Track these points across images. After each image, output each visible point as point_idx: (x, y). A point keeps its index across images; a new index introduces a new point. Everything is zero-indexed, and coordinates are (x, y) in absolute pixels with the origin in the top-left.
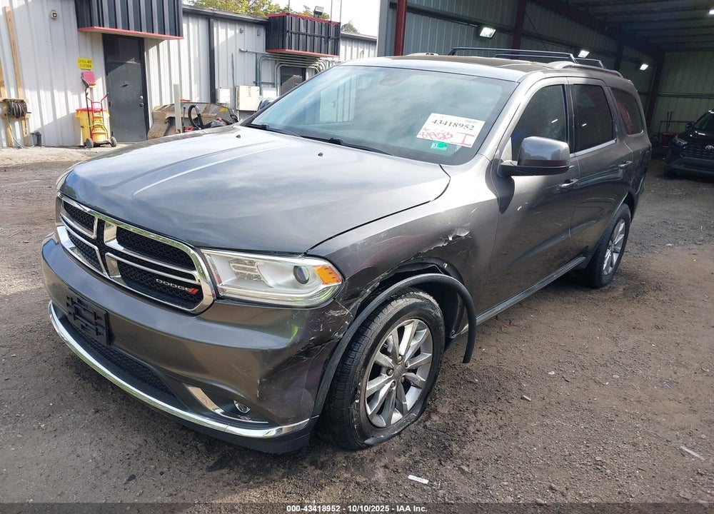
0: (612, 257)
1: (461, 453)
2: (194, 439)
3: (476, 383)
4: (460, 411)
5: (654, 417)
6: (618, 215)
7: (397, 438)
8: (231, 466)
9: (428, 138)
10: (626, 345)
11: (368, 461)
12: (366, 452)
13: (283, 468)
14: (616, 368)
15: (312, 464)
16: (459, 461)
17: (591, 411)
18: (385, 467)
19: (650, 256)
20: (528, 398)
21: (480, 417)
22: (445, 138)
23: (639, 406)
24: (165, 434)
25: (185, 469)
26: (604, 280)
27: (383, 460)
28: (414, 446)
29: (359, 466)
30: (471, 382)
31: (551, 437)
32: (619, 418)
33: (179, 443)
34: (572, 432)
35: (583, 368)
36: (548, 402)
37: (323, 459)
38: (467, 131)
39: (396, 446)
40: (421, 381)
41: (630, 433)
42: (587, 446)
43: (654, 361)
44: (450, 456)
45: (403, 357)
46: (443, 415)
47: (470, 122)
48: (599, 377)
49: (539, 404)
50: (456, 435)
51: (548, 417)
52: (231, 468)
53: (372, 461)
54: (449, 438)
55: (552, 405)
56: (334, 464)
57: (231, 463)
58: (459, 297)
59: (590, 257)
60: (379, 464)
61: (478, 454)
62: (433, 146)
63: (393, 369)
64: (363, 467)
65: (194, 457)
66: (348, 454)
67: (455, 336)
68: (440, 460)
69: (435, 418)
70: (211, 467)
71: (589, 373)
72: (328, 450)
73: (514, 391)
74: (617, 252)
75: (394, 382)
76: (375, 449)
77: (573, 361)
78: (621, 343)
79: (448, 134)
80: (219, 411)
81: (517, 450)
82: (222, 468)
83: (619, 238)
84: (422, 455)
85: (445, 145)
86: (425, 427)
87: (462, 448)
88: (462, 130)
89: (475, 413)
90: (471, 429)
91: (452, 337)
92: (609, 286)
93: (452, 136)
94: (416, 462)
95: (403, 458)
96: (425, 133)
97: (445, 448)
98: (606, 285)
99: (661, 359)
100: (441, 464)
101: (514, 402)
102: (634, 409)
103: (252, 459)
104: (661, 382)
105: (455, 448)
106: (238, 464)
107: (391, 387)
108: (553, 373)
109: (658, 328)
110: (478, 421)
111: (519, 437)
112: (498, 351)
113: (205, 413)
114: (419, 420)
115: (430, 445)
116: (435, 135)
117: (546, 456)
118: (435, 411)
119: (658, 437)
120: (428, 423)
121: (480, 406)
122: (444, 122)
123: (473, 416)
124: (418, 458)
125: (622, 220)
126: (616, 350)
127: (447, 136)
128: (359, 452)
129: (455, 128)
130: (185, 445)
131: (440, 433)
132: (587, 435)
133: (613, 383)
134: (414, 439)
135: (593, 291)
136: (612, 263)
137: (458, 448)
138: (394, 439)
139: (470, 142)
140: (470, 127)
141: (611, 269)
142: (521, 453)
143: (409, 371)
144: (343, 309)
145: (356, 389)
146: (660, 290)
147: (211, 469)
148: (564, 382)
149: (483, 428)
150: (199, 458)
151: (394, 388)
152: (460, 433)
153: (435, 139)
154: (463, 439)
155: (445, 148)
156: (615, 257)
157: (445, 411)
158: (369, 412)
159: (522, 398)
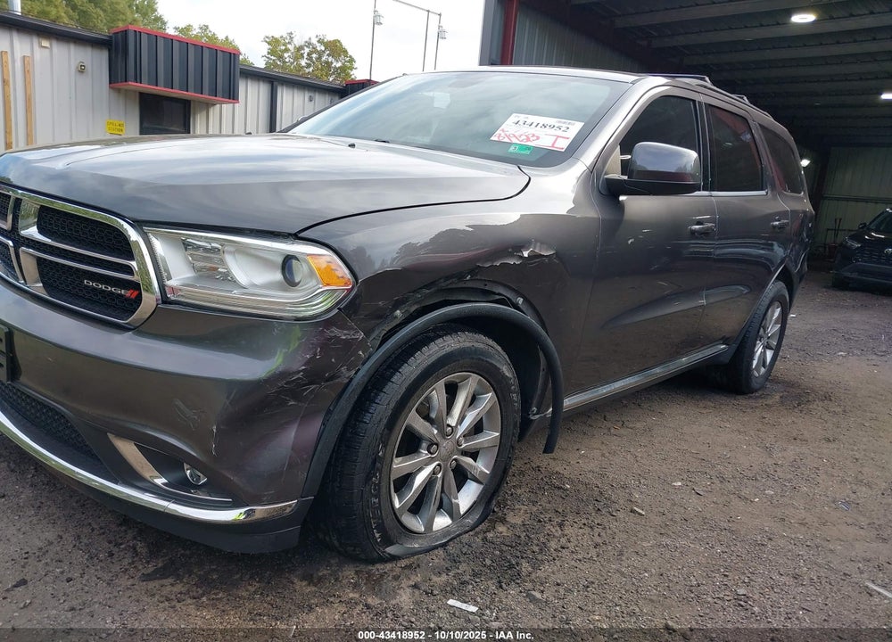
0: (764, 354)
1: (533, 576)
2: (135, 538)
3: (567, 490)
4: (540, 521)
5: (826, 543)
6: (771, 295)
7: (440, 552)
8: (178, 575)
9: (506, 140)
10: (783, 457)
11: (390, 578)
12: (389, 566)
13: (258, 582)
14: (770, 483)
15: (303, 578)
16: (529, 585)
17: (732, 532)
18: (415, 586)
19: (816, 364)
20: (641, 511)
21: (568, 530)
22: (528, 140)
23: (803, 529)
24: (93, 530)
25: (107, 577)
26: (755, 384)
27: (413, 577)
28: (465, 562)
29: (375, 584)
30: (559, 488)
31: (672, 561)
32: (773, 543)
33: (110, 542)
34: (704, 557)
35: (723, 480)
36: (670, 518)
37: (323, 572)
38: (559, 133)
39: (437, 561)
40: (482, 472)
41: (790, 562)
42: (725, 575)
43: (824, 476)
44: (517, 577)
45: (454, 429)
46: (514, 526)
47: (565, 123)
48: (745, 492)
49: (658, 520)
50: (529, 552)
51: (669, 536)
52: (179, 578)
53: (396, 578)
54: (519, 554)
55: (675, 522)
56: (336, 580)
57: (181, 572)
58: (541, 354)
59: (735, 346)
60: (405, 583)
61: (560, 578)
62: (512, 149)
63: (437, 445)
64: (381, 585)
65: (126, 562)
66: (362, 567)
67: (537, 416)
68: (500, 582)
69: (501, 528)
70: (148, 575)
71: (731, 487)
72: (332, 562)
73: (621, 502)
74: (771, 349)
75: (439, 465)
76: (403, 563)
77: (708, 471)
78: (777, 454)
79: (533, 135)
80: (160, 481)
81: (618, 575)
82: (164, 576)
83: (773, 329)
84: (475, 575)
85: (528, 148)
86: (485, 539)
87: (535, 568)
88: (552, 131)
89: (561, 525)
90: (553, 544)
91: (532, 418)
92: (760, 392)
93: (538, 138)
94: (463, 583)
95: (444, 578)
96: (503, 134)
97: (511, 567)
98: (756, 391)
99: (833, 476)
100: (501, 587)
101: (620, 515)
102: (796, 533)
103: (214, 567)
104: (834, 502)
105: (525, 567)
106: (190, 573)
107: (434, 472)
108: (680, 484)
109: (829, 440)
110: (564, 535)
111: (624, 558)
112: (603, 455)
113: (139, 484)
114: (477, 529)
115: (488, 562)
116: (515, 136)
117: (662, 585)
118: (503, 521)
119: (830, 569)
120: (490, 535)
121: (570, 517)
122: (529, 122)
123: (558, 528)
124: (467, 578)
125: (777, 303)
126: (770, 462)
127: (531, 139)
128: (379, 566)
129: (543, 129)
130: (117, 545)
131: (505, 548)
132: (726, 561)
133: (765, 500)
134: (465, 554)
135: (739, 397)
136: (764, 362)
137: (530, 569)
138: (436, 551)
139: (562, 145)
140: (563, 129)
141: (763, 370)
142: (624, 579)
143: (465, 453)
144: (353, 329)
145: (374, 462)
146: (831, 400)
147: (147, 578)
148: (694, 496)
149: (571, 546)
150: (133, 563)
151: (439, 476)
152: (536, 549)
153: (514, 140)
154: (539, 557)
155: (528, 152)
156: (769, 354)
157: (518, 521)
158: (397, 505)
159: (632, 511)
